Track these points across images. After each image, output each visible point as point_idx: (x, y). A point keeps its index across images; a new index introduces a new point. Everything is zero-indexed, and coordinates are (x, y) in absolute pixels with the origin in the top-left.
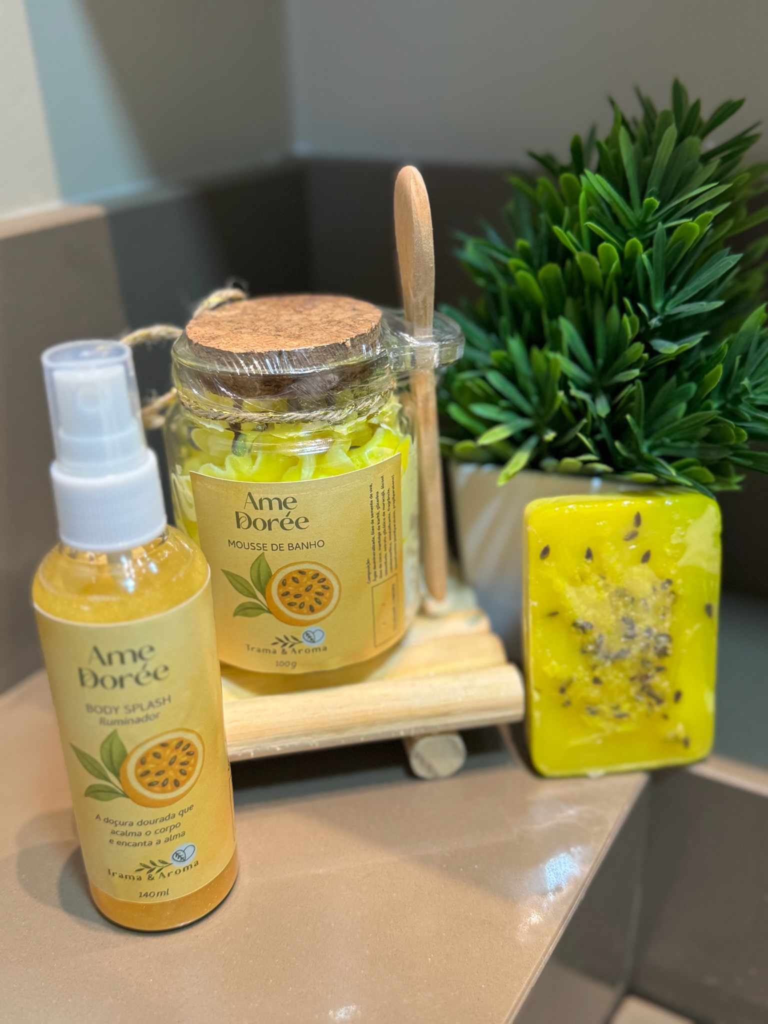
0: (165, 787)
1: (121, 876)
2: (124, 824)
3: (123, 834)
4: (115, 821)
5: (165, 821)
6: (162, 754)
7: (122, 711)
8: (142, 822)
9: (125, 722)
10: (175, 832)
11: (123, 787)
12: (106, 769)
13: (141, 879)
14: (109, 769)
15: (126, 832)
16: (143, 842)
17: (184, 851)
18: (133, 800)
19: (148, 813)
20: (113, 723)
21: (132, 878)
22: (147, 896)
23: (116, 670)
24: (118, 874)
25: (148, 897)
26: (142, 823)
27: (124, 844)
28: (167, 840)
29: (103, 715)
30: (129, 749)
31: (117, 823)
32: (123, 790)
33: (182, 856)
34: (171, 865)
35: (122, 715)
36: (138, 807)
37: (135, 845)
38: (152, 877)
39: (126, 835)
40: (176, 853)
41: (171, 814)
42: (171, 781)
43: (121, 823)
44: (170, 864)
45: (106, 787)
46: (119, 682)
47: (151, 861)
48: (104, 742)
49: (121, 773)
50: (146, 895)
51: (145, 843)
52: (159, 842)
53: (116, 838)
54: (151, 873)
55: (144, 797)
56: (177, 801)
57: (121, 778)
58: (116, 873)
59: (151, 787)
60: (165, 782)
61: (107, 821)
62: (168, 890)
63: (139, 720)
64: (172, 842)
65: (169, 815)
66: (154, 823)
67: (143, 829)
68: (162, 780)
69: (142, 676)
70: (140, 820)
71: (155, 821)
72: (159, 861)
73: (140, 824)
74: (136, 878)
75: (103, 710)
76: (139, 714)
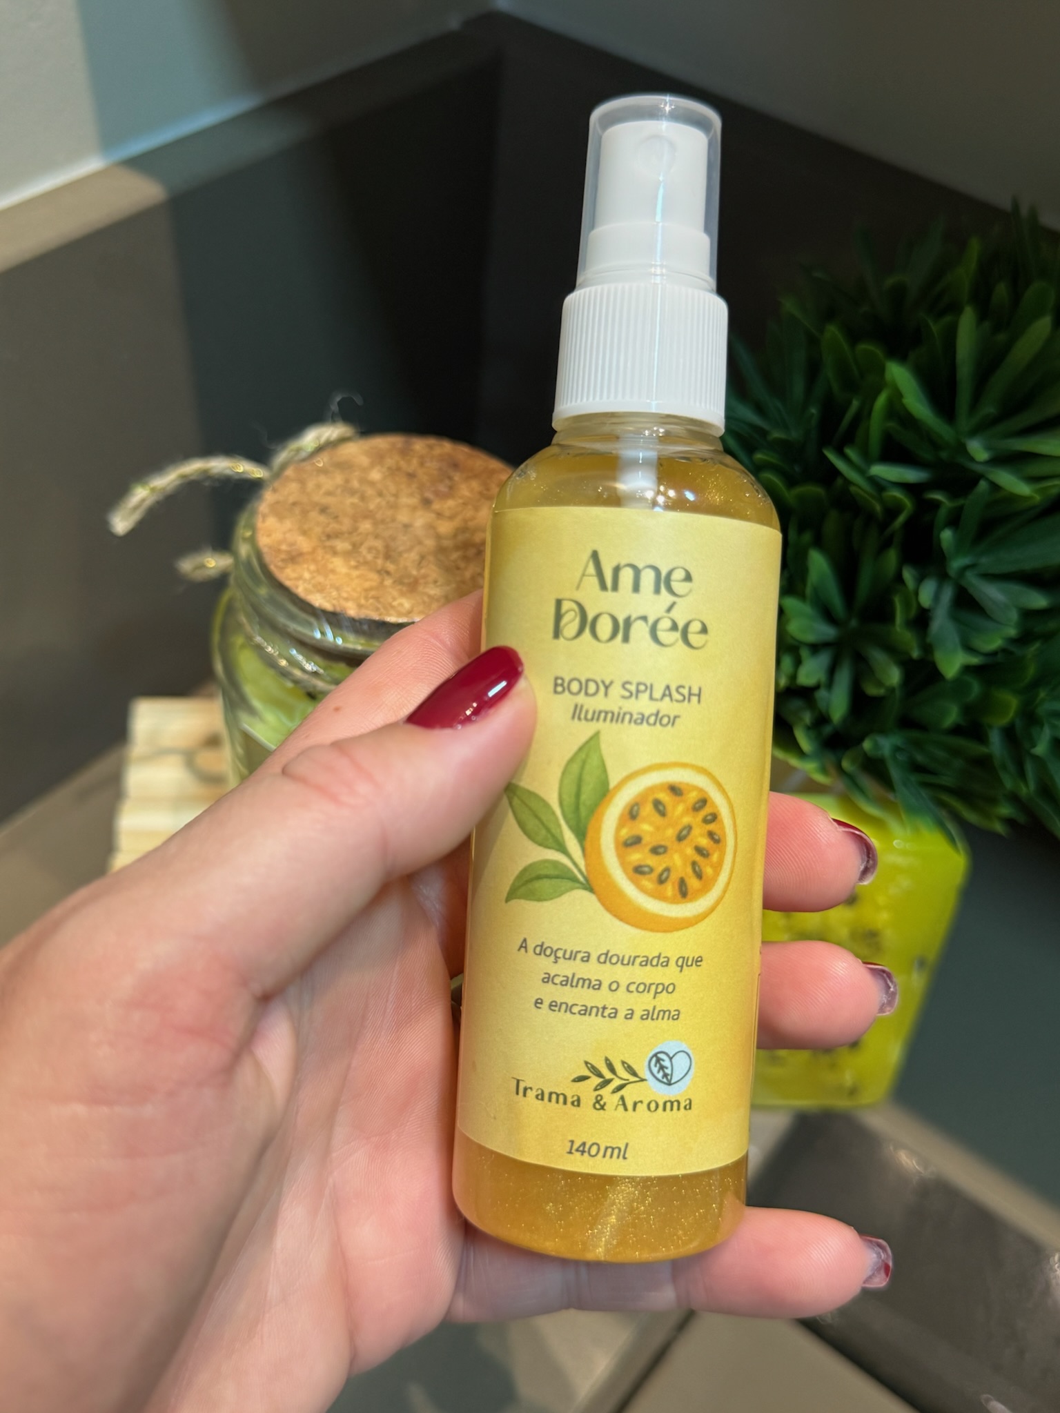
0: (663, 886)
1: (541, 1097)
2: (572, 956)
3: (567, 982)
4: (555, 949)
5: (649, 967)
6: (669, 808)
7: (616, 691)
8: (607, 954)
9: (617, 717)
10: (664, 1001)
11: (587, 865)
12: (562, 822)
13: (579, 1105)
14: (567, 822)
15: (574, 975)
16: (600, 1006)
17: (671, 1059)
18: (600, 900)
19: (624, 938)
20: (597, 716)
21: (561, 1099)
22: (583, 1152)
23: (623, 603)
24: (534, 1090)
25: (586, 1154)
26: (606, 958)
27: (564, 1007)
28: (647, 1016)
29: (581, 699)
30: (614, 781)
31: (560, 954)
32: (585, 873)
33: (667, 1071)
34: (645, 1082)
35: (614, 701)
36: (608, 917)
37: (586, 1011)
38: (602, 1103)
39: (572, 986)
40: (655, 1055)
41: (663, 955)
42: (674, 877)
43: (567, 956)
44: (642, 1080)
45: (556, 864)
46: (622, 629)
47: (607, 1059)
48: (572, 760)
49: (590, 834)
50: (582, 1149)
51: (604, 1008)
52: (630, 1016)
53: (551, 993)
54: (601, 1092)
55: (621, 894)
56: (677, 930)
57: (588, 844)
58: (531, 1088)
59: (638, 876)
60: (665, 875)
61: (542, 950)
62: (627, 1145)
63: (643, 719)
64: (654, 1023)
65: (659, 957)
66: (628, 964)
67: (607, 973)
68: (660, 869)
69: (665, 624)
70: (605, 951)
71: (631, 962)
72: (623, 1063)
73: (602, 959)
74: (569, 1100)
75: (583, 688)
76: (643, 705)
